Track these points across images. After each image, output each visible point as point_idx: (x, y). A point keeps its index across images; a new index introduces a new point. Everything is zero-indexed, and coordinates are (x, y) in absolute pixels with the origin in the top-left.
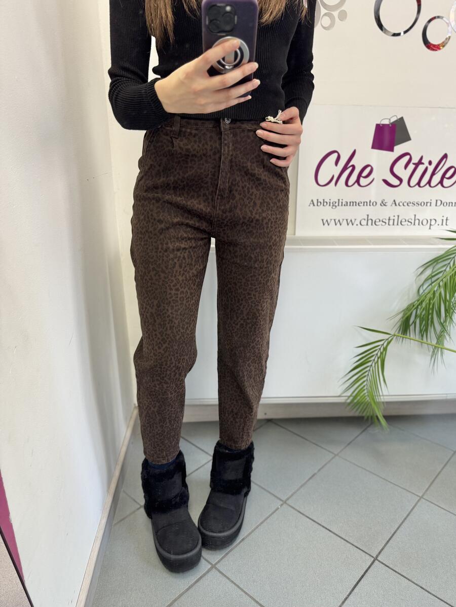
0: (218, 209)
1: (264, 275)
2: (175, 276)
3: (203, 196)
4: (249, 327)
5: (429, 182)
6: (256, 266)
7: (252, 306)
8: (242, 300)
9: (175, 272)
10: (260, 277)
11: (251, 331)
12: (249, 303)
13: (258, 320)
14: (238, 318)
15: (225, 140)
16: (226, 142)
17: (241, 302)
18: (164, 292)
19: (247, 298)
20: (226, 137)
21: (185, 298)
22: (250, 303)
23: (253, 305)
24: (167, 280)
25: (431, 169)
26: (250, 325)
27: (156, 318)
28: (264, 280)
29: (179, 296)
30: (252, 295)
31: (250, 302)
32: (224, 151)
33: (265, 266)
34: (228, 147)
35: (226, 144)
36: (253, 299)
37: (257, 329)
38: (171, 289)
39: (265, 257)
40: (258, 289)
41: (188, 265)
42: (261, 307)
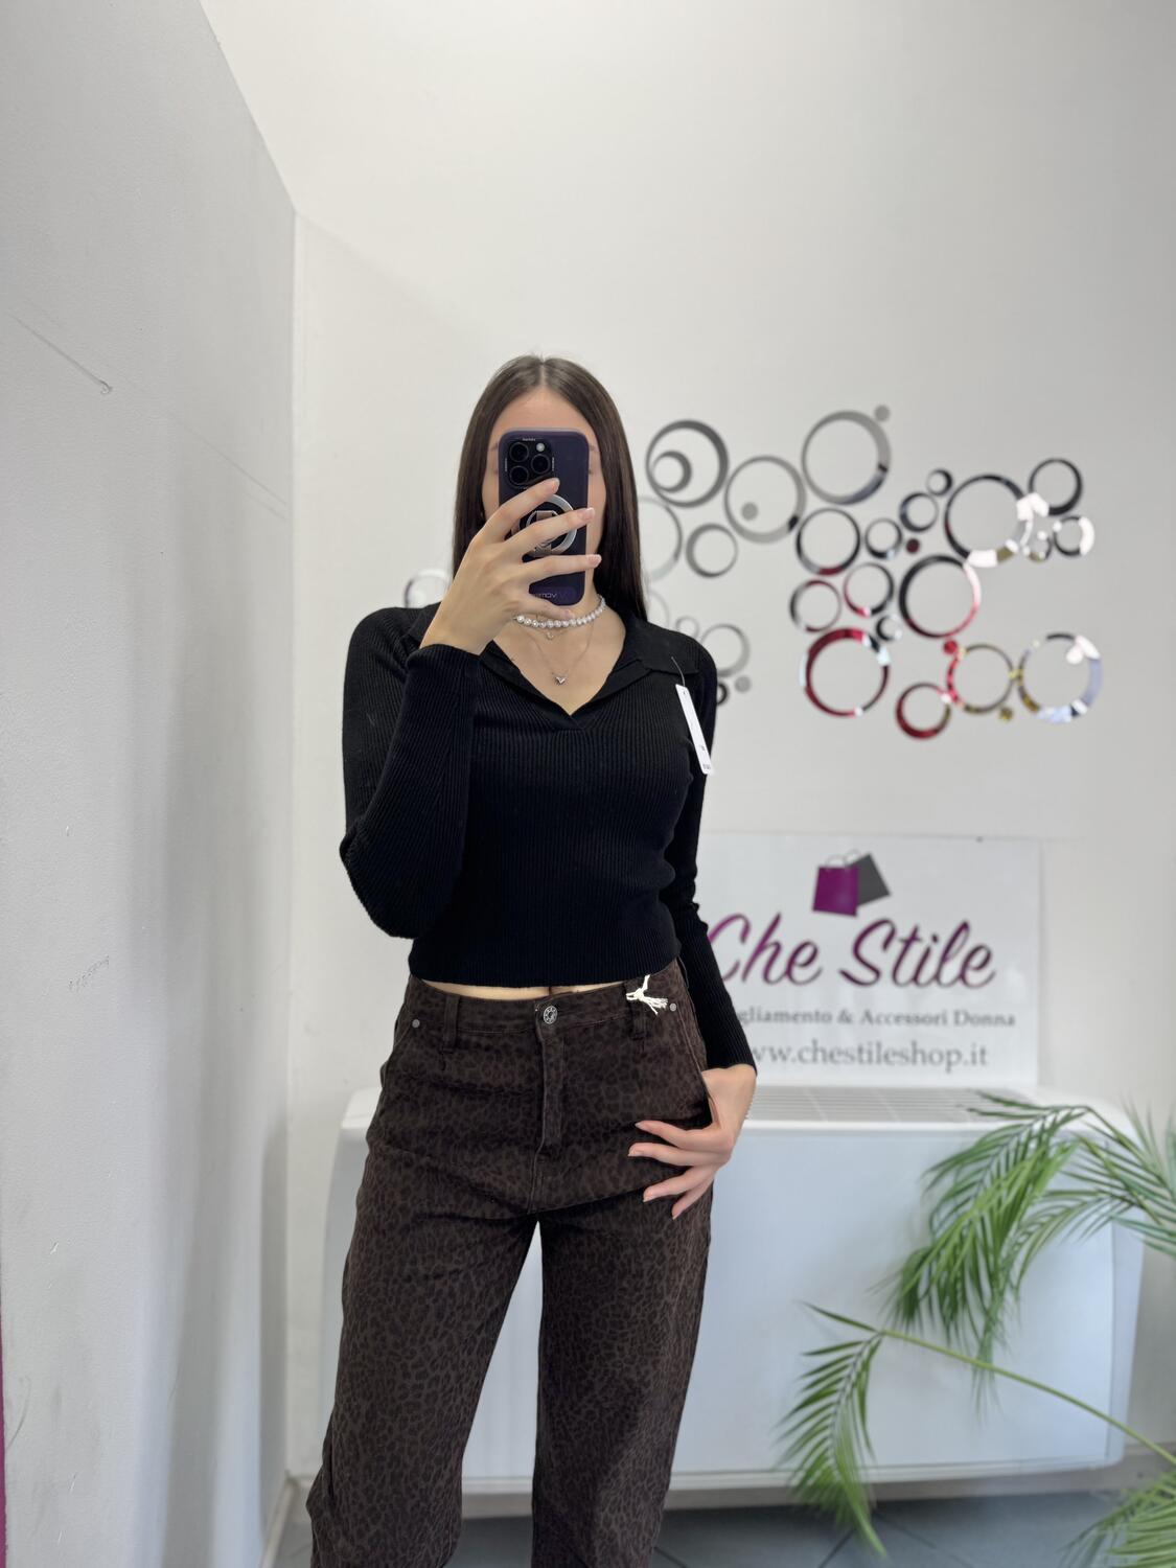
0: (539, 1182)
1: (644, 1303)
2: (423, 1340)
3: (507, 1158)
4: (609, 1419)
5: (937, 977)
6: (625, 1284)
7: (614, 1372)
8: (591, 1358)
9: (422, 1330)
10: (634, 1309)
11: (611, 1431)
12: (606, 1366)
13: (628, 1404)
14: (580, 1397)
15: (549, 1056)
16: (552, 1060)
17: (587, 1361)
18: (388, 1383)
19: (602, 1353)
20: (552, 1051)
21: (440, 1395)
22: (611, 1368)
23: (618, 1370)
24: (399, 1352)
25: (937, 951)
26: (611, 1414)
27: (361, 1449)
28: (643, 1315)
29: (426, 1391)
30: (616, 1348)
31: (609, 1364)
32: (549, 1077)
33: (647, 1284)
34: (557, 1068)
35: (551, 1065)
36: (618, 1358)
37: (627, 1427)
38: (406, 1375)
39: (646, 1266)
40: (630, 1336)
41: (458, 1308)
42: (638, 1373)
